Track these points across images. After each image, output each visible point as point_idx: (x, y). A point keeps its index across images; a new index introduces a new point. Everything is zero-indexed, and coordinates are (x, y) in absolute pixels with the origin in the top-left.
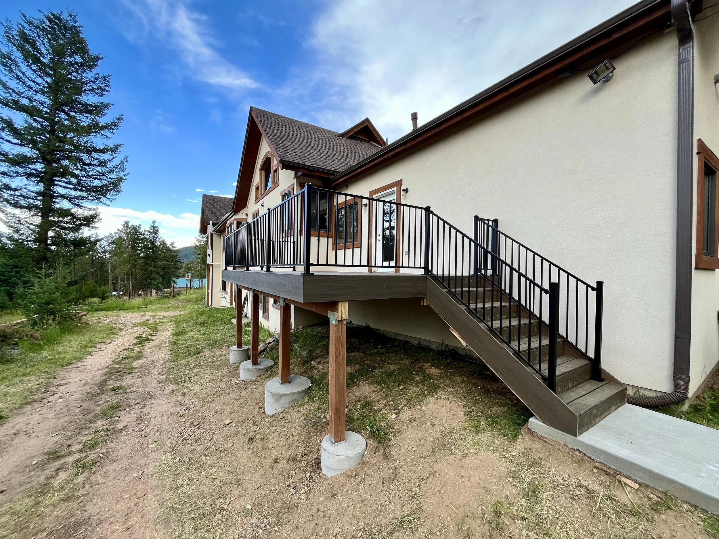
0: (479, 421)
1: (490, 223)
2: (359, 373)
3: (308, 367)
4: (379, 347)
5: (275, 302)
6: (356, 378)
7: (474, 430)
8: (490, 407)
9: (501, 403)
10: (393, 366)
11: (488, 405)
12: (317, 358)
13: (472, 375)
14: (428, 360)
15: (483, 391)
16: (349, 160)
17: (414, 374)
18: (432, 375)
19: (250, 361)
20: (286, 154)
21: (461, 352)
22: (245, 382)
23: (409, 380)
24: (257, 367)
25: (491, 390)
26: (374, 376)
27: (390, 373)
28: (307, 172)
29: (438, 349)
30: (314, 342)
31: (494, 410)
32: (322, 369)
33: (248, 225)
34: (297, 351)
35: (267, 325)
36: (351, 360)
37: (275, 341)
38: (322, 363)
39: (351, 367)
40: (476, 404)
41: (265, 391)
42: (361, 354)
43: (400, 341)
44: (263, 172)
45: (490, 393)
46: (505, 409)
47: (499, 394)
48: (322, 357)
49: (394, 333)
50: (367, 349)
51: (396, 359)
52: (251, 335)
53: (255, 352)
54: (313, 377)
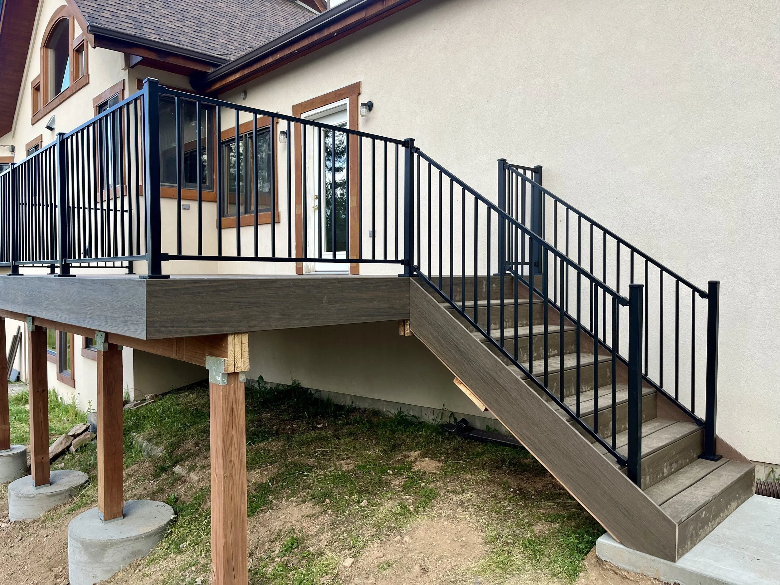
0: (510, 553)
2: (277, 482)
3: (167, 479)
4: (319, 426)
5: (88, 343)
6: (271, 492)
7: (501, 571)
8: (531, 525)
9: (549, 516)
10: (348, 461)
11: (526, 520)
12: (186, 459)
13: (499, 468)
14: (417, 444)
15: (519, 495)
17: (389, 474)
18: (425, 473)
19: (30, 479)
20: (103, 15)
21: (478, 425)
22: (21, 525)
23: (380, 487)
24: (46, 490)
25: (533, 492)
26: (309, 485)
27: (343, 476)
28: (152, 56)
29: (435, 421)
30: (180, 426)
31: (537, 529)
32: (199, 481)
33: (13, 171)
34: (141, 447)
35: (70, 396)
36: (260, 457)
37: (90, 429)
38: (197, 469)
39: (261, 473)
40: (506, 520)
41: (67, 539)
42: (282, 443)
43: (364, 411)
44: (51, 54)
45: (530, 499)
46: (557, 526)
47: (548, 497)
48: (198, 455)
49: (351, 396)
50: (293, 431)
51: (354, 448)
52: (31, 421)
53: (40, 457)
54: (177, 499)
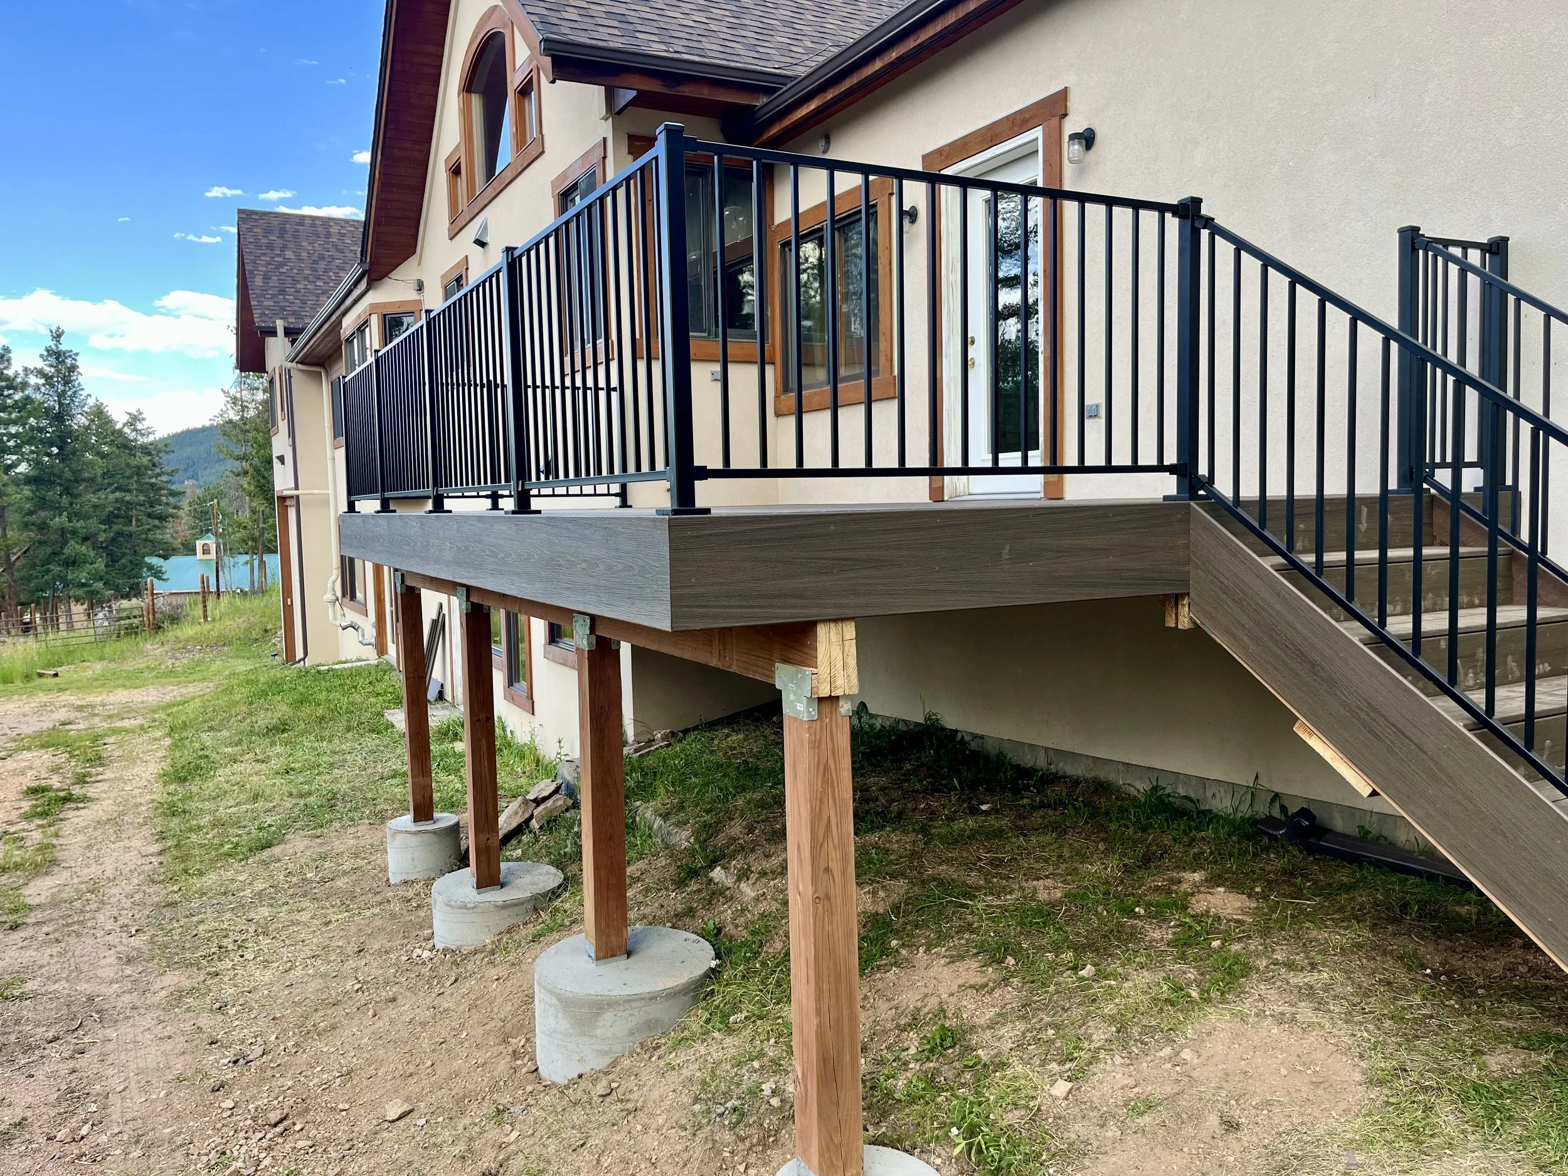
0: (1428, 1109)
1: (1474, 257)
2: (907, 913)
3: (699, 891)
4: (984, 807)
5: (555, 635)
6: (896, 933)
7: (1407, 1145)
8: (1479, 1052)
9: (1523, 1034)
10: (1049, 882)
11: (1468, 1041)
12: (732, 857)
13: (1394, 920)
14: (1196, 857)
15: (1446, 984)
16: (832, 23)
17: (1137, 916)
18: (1218, 919)
19: (468, 874)
20: (566, 15)
21: (1339, 824)
22: (455, 956)
23: (1119, 940)
24: (495, 896)
25: (1480, 981)
26: (970, 924)
27: (1039, 912)
28: (653, 86)
29: (1236, 810)
30: (717, 792)
31: (1495, 1061)
32: (757, 900)
33: (428, 324)
34: (650, 828)
35: (528, 730)
36: (870, 861)
37: (563, 791)
38: (753, 877)
39: (874, 893)
40: (1417, 1037)
41: (532, 987)
42: (911, 837)
43: (1076, 782)
44: (476, 101)
45: (1474, 994)
46: (1543, 1059)
47: (1519, 994)
48: (753, 850)
49: (1046, 749)
50: (933, 814)
51: (1060, 857)
52: (467, 773)
53: (483, 837)
54: (719, 931)
